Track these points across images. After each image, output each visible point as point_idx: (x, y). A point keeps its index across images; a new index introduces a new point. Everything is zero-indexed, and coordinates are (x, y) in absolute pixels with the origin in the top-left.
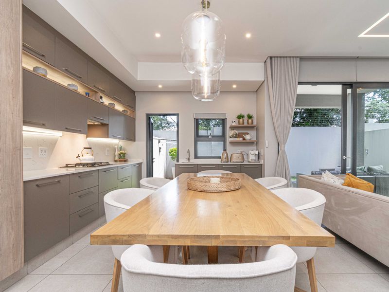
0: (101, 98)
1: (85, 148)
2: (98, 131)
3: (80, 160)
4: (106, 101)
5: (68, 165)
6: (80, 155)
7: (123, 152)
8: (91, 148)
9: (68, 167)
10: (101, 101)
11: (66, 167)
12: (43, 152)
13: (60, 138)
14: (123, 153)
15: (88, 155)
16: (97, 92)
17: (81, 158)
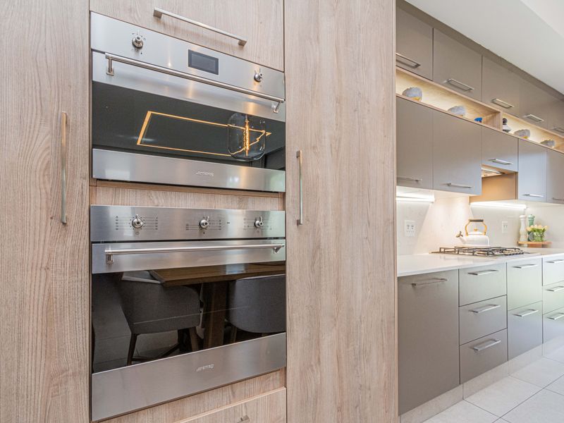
0: (505, 122)
1: (471, 221)
2: (495, 189)
3: (463, 241)
4: (513, 127)
5: (445, 249)
6: (464, 233)
7: (540, 227)
8: (482, 221)
9: (444, 252)
10: (505, 127)
11: (440, 252)
12: (410, 227)
13: (431, 204)
14: (538, 230)
15: (477, 233)
16: (496, 113)
17: (465, 238)
